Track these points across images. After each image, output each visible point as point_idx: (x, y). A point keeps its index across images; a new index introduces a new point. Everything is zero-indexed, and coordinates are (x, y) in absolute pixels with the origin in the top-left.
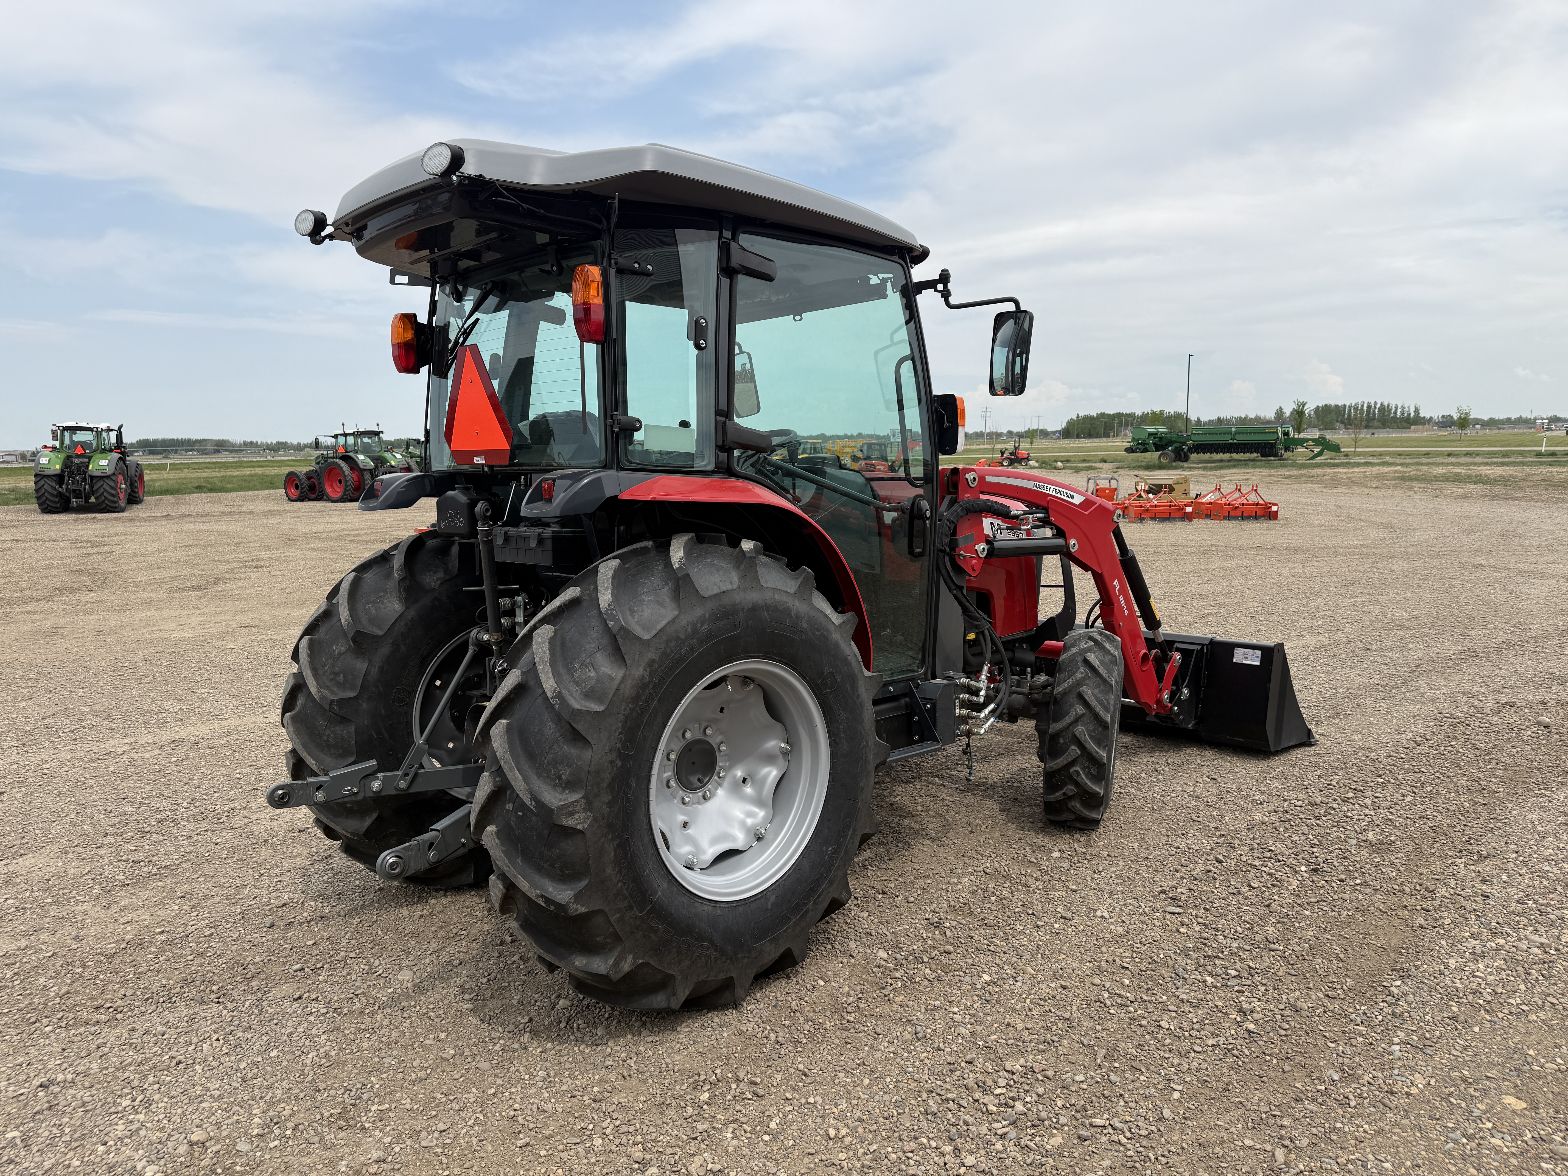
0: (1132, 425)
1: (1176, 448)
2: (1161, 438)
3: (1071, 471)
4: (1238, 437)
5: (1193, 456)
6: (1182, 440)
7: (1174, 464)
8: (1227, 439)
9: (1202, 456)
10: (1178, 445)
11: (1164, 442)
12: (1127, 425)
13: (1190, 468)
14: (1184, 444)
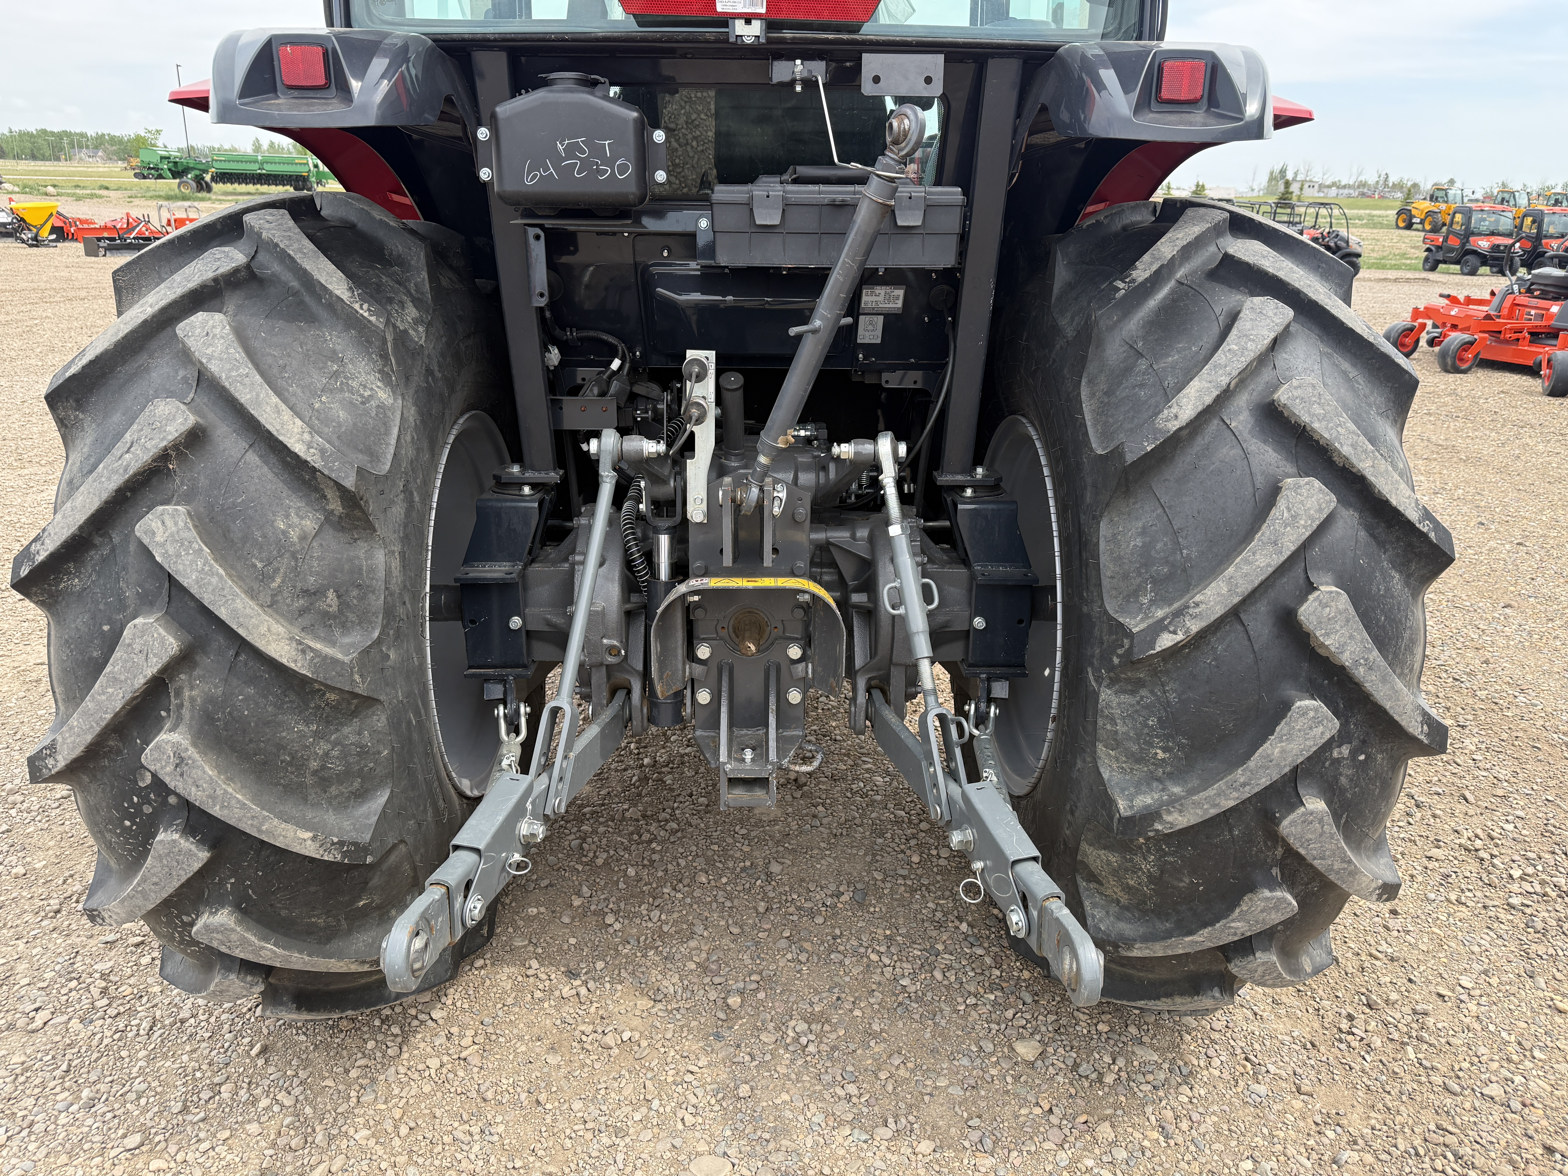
0: (87, 147)
1: (197, 176)
2: (176, 163)
3: (70, 199)
4: (266, 166)
5: (217, 187)
6: (202, 167)
7: (199, 195)
8: (254, 168)
9: (229, 187)
10: (197, 172)
11: (180, 169)
12: (81, 147)
13: (214, 201)
14: (206, 172)
